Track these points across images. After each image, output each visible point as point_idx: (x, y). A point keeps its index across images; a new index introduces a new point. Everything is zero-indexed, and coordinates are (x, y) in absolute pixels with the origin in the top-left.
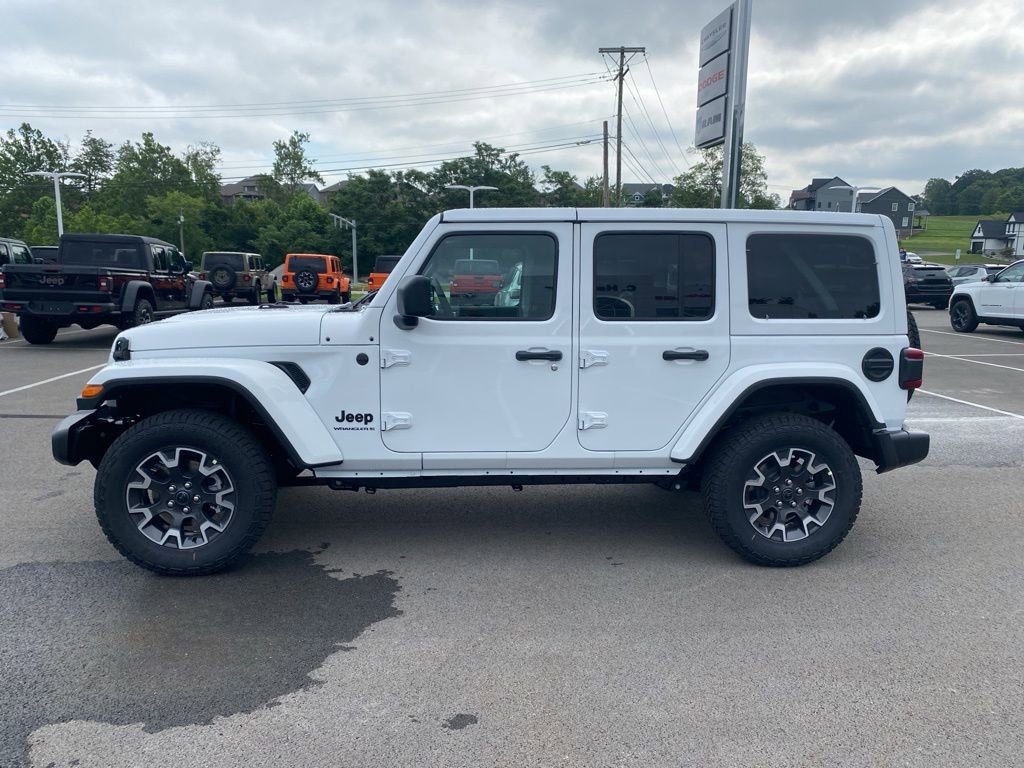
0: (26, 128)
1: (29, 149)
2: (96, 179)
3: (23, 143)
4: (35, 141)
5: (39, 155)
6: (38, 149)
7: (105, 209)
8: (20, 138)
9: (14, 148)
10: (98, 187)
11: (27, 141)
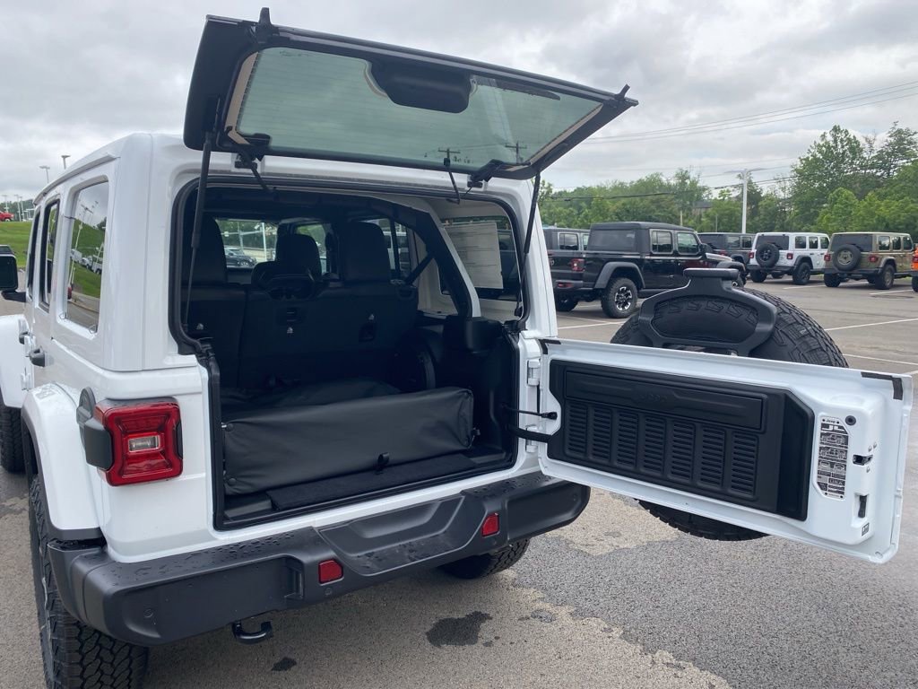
0: (836, 129)
1: (836, 148)
2: (895, 167)
3: (831, 144)
4: (842, 140)
5: (844, 152)
6: (843, 147)
7: (891, 195)
8: (829, 138)
9: (824, 149)
10: (895, 174)
11: (835, 141)
